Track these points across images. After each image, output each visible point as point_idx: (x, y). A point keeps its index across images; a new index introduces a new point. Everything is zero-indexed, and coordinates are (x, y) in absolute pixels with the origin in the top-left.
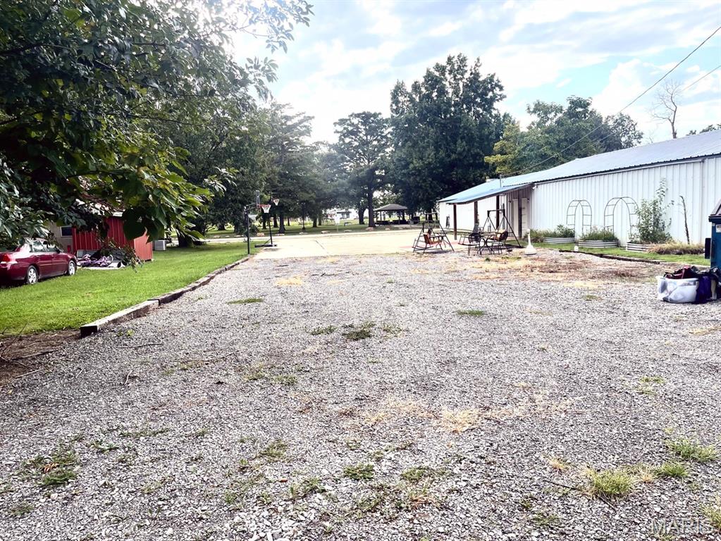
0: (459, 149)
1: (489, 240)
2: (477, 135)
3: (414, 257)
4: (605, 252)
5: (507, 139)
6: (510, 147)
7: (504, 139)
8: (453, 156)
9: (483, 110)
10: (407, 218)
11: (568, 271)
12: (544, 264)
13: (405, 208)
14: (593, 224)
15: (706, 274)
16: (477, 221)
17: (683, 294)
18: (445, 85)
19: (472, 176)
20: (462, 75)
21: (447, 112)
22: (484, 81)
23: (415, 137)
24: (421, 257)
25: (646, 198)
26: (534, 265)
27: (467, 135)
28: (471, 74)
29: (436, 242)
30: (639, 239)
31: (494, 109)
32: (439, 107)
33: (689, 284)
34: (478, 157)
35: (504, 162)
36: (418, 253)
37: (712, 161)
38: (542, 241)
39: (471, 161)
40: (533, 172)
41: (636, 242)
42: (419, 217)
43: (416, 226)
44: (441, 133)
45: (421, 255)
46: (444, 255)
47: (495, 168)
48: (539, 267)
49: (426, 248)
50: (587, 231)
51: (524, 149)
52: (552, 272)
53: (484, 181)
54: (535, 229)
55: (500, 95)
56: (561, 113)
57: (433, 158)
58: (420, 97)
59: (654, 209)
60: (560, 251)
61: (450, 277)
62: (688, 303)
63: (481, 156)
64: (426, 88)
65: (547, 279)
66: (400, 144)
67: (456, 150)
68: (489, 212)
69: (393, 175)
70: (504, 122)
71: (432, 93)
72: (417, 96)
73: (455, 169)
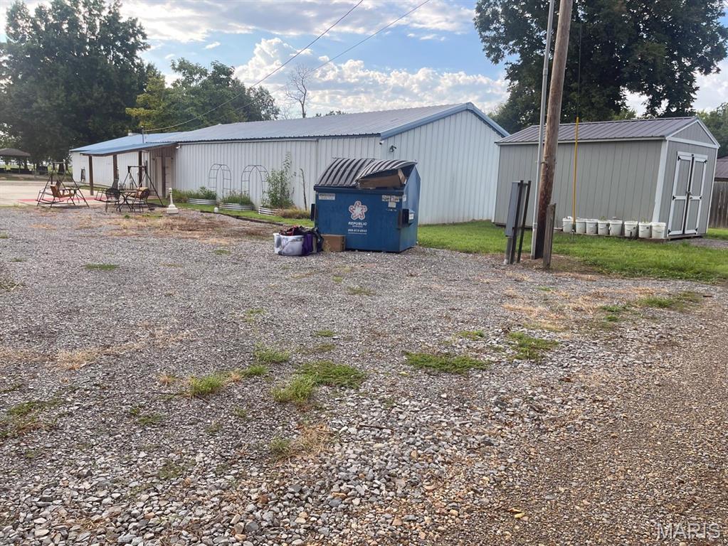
0: (96, 95)
1: (129, 198)
2: (117, 82)
3: (38, 211)
4: (241, 214)
5: (150, 93)
6: (154, 102)
7: (148, 92)
8: (89, 102)
9: (124, 56)
10: (30, 166)
11: (206, 229)
12: (185, 223)
13: (27, 154)
14: (232, 188)
15: (309, 232)
16: (116, 176)
17: (292, 249)
18: (78, 18)
19: (112, 127)
20: (99, 11)
21: (81, 49)
22: (125, 24)
23: (39, 71)
24: (46, 211)
25: (275, 168)
26: (174, 223)
27: (106, 80)
28: (110, 12)
29: (67, 196)
30: (269, 204)
31: (137, 57)
32: (71, 42)
33: (297, 240)
34: (119, 108)
35: (148, 117)
36: (44, 207)
37: (324, 141)
38: (185, 202)
39: (111, 111)
40: (179, 131)
41: (267, 207)
42: (47, 167)
43: (42, 177)
44: (73, 73)
45: (47, 209)
46: (76, 210)
47: (138, 123)
48: (179, 225)
49: (53, 203)
50: (226, 195)
51: (169, 107)
52: (190, 230)
53: (126, 135)
54: (178, 188)
55: (144, 44)
56: (206, 76)
57: (64, 99)
58: (46, 25)
59: (282, 179)
60: (201, 212)
61: (82, 233)
62: (296, 256)
63: (122, 106)
64: (54, 17)
65: (185, 236)
66: (20, 77)
67: (93, 95)
68: (129, 168)
69: (10, 113)
70: (148, 74)
71: (62, 24)
72: (42, 23)
73: (92, 116)
